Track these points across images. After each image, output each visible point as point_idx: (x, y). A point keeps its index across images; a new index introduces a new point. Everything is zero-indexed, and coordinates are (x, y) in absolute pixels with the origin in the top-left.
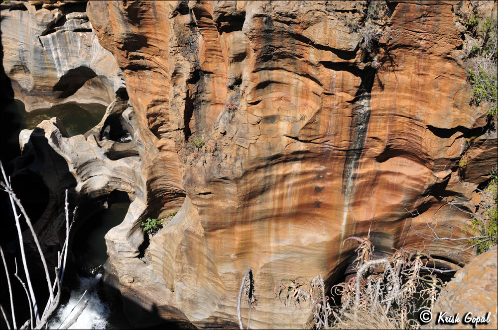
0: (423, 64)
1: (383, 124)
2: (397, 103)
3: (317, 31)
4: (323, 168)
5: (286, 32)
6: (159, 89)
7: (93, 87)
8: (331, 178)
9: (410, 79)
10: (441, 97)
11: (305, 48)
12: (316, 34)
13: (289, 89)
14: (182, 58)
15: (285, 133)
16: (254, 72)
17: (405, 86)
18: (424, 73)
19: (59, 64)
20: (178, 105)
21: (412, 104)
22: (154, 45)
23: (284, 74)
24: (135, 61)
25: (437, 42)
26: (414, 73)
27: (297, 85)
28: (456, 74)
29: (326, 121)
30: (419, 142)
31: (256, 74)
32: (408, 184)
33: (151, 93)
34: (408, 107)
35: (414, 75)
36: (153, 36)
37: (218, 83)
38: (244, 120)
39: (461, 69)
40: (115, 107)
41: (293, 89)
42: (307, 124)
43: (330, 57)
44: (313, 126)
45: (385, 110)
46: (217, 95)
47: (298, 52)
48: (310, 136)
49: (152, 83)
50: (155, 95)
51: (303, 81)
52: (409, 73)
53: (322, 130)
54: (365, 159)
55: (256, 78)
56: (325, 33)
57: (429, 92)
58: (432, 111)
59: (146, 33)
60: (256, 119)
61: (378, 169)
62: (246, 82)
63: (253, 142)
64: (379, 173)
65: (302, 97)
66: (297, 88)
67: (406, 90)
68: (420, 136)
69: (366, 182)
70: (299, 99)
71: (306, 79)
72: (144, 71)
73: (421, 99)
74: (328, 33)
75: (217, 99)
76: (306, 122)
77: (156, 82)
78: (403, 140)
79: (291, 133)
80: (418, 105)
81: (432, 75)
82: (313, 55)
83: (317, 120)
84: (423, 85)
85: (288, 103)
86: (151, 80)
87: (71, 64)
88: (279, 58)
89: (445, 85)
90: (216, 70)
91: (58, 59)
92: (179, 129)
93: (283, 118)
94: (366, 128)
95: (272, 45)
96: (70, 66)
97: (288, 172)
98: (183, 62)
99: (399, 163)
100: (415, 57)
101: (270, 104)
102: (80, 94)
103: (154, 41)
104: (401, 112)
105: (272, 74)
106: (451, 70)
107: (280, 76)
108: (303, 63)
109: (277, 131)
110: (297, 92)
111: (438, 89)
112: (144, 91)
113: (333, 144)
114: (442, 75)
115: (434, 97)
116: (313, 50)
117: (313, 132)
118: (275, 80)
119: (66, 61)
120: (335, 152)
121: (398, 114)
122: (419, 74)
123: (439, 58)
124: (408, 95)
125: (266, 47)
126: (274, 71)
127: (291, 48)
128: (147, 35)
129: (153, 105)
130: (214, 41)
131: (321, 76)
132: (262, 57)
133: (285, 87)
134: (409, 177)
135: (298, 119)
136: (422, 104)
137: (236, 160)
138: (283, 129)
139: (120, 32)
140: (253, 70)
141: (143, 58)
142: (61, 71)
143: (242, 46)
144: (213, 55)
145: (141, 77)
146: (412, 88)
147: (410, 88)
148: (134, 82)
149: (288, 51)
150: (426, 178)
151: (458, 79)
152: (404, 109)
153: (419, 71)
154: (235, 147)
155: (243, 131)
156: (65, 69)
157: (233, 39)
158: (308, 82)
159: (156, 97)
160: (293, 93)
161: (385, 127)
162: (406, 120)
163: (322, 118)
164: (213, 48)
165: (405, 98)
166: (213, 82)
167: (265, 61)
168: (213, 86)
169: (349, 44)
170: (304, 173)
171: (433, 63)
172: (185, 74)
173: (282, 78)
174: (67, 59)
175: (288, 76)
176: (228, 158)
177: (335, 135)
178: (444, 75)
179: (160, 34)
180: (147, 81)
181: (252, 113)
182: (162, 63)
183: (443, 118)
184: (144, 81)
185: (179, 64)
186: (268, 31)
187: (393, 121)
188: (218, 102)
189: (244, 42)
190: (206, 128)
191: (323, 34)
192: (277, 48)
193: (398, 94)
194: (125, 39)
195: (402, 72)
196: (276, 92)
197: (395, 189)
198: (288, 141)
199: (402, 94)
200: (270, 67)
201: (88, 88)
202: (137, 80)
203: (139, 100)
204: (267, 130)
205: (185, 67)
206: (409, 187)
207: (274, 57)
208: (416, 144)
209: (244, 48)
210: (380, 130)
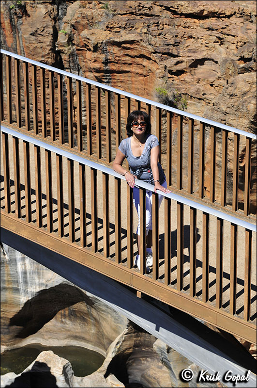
7: (70, 320)
19: (26, 282)
87: (43, 281)
91: (25, 273)
96: (41, 284)
102: (49, 331)
119: (35, 276)
142: (26, 292)
156: (35, 289)
174: (38, 273)
201: (62, 322)
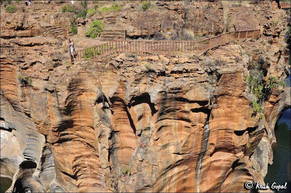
0: (230, 102)
1: (214, 136)
2: (220, 124)
3: (191, 93)
4: (187, 167)
5: (173, 98)
6: (78, 150)
8: (190, 172)
9: (224, 110)
10: (239, 116)
11: (182, 104)
12: (190, 96)
13: (171, 128)
14: (104, 126)
15: (173, 152)
16: (156, 123)
17: (222, 114)
18: (231, 106)
20: (104, 153)
21: (226, 122)
22: (78, 124)
23: (168, 121)
24: (62, 137)
25: (236, 90)
26: (226, 107)
27: (175, 125)
28: (244, 103)
29: (192, 140)
30: (230, 141)
31: (157, 124)
32: (224, 164)
33: (72, 154)
34: (225, 124)
35: (226, 108)
36: (78, 119)
37: (122, 136)
38: (153, 150)
39: (246, 100)
40: (19, 174)
41: (173, 128)
42: (184, 144)
43: (196, 106)
44: (186, 145)
45: (215, 128)
46: (123, 143)
47: (177, 108)
48: (185, 151)
49: (72, 148)
50: (76, 154)
51: (178, 123)
52: (224, 108)
53: (190, 145)
54: (206, 157)
55: (158, 126)
56: (195, 94)
57: (233, 115)
58: (236, 124)
59: (74, 118)
60: (159, 148)
61: (211, 160)
62: (153, 129)
63: (159, 161)
64: (211, 162)
65: (178, 131)
66: (175, 127)
67: (223, 116)
68: (231, 137)
69: (206, 169)
70: (177, 132)
71: (180, 121)
72: (66, 142)
73: (230, 119)
74: (196, 94)
75: (123, 145)
76: (184, 143)
77: (75, 146)
78: (221, 142)
79: (176, 151)
80: (229, 122)
81: (234, 106)
82: (187, 107)
83: (188, 140)
84: (230, 112)
85: (172, 136)
86: (71, 146)
88: (166, 113)
89: (240, 110)
90: (121, 129)
92: (107, 167)
93: (171, 144)
94: (208, 140)
95: (165, 106)
97: (173, 174)
98: (105, 128)
99: (218, 155)
100: (227, 99)
101: (163, 138)
103: (78, 122)
104: (222, 127)
105: (163, 122)
106: (242, 102)
107: (166, 123)
108: (180, 113)
109: (169, 152)
110: (175, 129)
111: (237, 112)
112: (67, 154)
113: (194, 152)
114: (238, 105)
115: (236, 116)
116: (187, 104)
117: (186, 148)
118: (164, 125)
120: (194, 156)
121: (220, 129)
122: (228, 107)
123: (236, 97)
124: (224, 118)
125: (162, 108)
126: (164, 121)
127: (174, 106)
128: (74, 120)
129: (75, 160)
130: (120, 113)
131: (191, 117)
132: (160, 114)
133: (169, 128)
134: (224, 161)
135: (180, 142)
136: (230, 121)
137: (152, 173)
138: (171, 150)
139: (57, 121)
140: (156, 121)
141: (67, 134)
143: (141, 112)
144: (119, 121)
145: (64, 146)
146: (225, 114)
147: (224, 115)
148: (60, 150)
149: (172, 108)
150: (231, 159)
151: (245, 105)
152: (223, 126)
153: (228, 106)
154: (151, 166)
155: (154, 156)
157: (137, 109)
158: (181, 122)
159: (76, 155)
160: (173, 130)
161: (215, 137)
162: (224, 131)
163: (191, 139)
164: (119, 118)
165: (223, 120)
166: (120, 136)
167: (160, 116)
168: (120, 138)
169: (207, 97)
170: (179, 173)
171: (234, 100)
172: (107, 135)
173: (167, 123)
175: (170, 122)
176: (148, 174)
177: (195, 147)
178: (239, 105)
179: (82, 117)
180: (68, 147)
181: (157, 145)
182: (82, 134)
183: (241, 126)
184: (66, 148)
185: (102, 130)
186: (164, 99)
187: (218, 133)
188: (124, 147)
189: (142, 110)
190: (119, 163)
191: (194, 95)
192: (167, 107)
193: (220, 119)
194: (60, 125)
195: (221, 108)
196: (164, 131)
197: (218, 168)
198: (175, 156)
199: (221, 118)
200: (162, 118)
202: (62, 148)
203: (66, 159)
204: (164, 153)
205: (106, 131)
206: (225, 165)
207: (165, 113)
208: (228, 142)
209: (142, 113)
210: (213, 139)
